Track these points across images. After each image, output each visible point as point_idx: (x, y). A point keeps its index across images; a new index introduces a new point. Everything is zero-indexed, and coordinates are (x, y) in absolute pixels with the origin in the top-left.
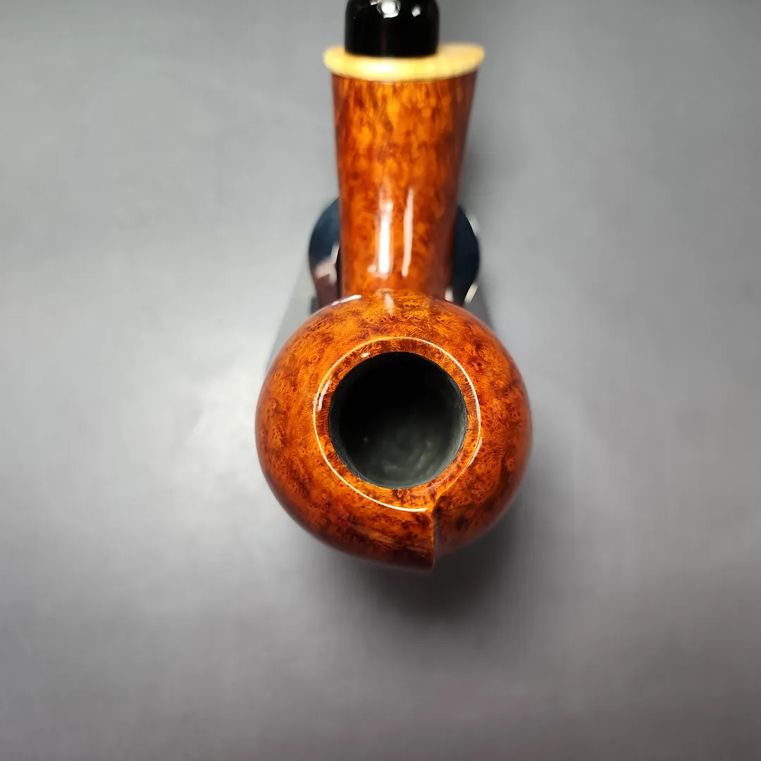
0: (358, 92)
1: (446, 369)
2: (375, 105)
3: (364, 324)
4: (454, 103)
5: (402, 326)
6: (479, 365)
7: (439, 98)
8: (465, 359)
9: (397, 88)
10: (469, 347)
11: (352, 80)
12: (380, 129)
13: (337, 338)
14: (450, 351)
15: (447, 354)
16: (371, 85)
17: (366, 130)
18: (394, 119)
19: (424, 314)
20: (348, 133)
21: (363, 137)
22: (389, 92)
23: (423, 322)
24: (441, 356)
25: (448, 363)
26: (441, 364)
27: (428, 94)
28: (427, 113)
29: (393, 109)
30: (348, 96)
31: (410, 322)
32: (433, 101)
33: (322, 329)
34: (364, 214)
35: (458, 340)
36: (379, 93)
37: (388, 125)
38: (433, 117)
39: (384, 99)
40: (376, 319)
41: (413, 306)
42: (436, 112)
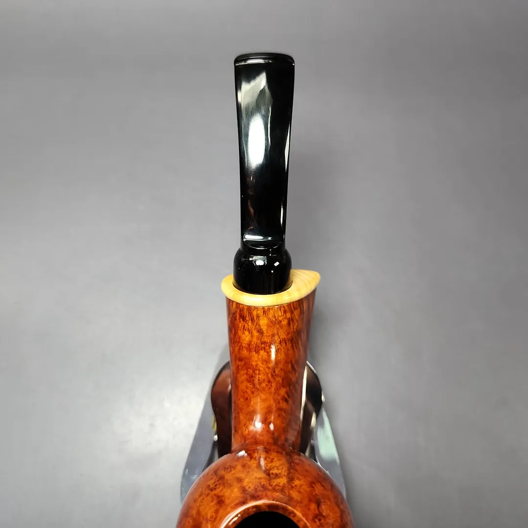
0: (242, 310)
1: (298, 524)
2: (252, 320)
3: (244, 490)
4: (302, 312)
5: (269, 493)
6: (320, 520)
7: (292, 312)
8: (311, 517)
9: (266, 310)
10: (313, 506)
11: (237, 303)
12: (256, 334)
13: (227, 502)
14: (300, 512)
15: (299, 514)
16: (250, 308)
17: (247, 333)
18: (264, 328)
19: (283, 481)
20: (236, 333)
21: (246, 337)
22: (260, 312)
23: (282, 490)
24: (295, 515)
25: (300, 520)
26: (295, 520)
27: (285, 312)
28: (285, 322)
29: (263, 322)
30: (236, 312)
31: (274, 490)
32: (289, 315)
33: (217, 492)
34: (246, 383)
35: (306, 502)
36: (255, 313)
37: (260, 331)
38: (289, 324)
39: (258, 316)
40: (252, 487)
41: (276, 475)
42: (290, 321)
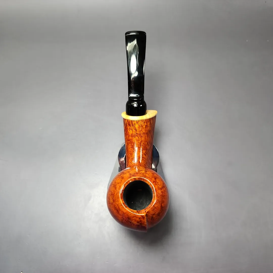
0: (129, 122)
1: (148, 184)
2: (133, 125)
3: (130, 174)
4: (150, 124)
5: (138, 175)
6: (155, 183)
7: (147, 123)
8: (152, 181)
9: (138, 122)
10: (153, 179)
11: (128, 120)
12: (134, 130)
13: (125, 178)
14: (149, 180)
15: (148, 181)
16: (132, 121)
17: (131, 130)
18: (137, 128)
19: (144, 172)
20: (127, 131)
21: (130, 132)
22: (136, 123)
23: (143, 174)
24: (147, 181)
25: (149, 182)
26: (147, 183)
27: (144, 123)
28: (144, 126)
29: (137, 126)
30: (127, 123)
31: (140, 174)
32: (146, 124)
33: (121, 176)
34: (131, 149)
35: (151, 177)
36: (134, 123)
37: (136, 130)
38: (146, 127)
39: (135, 124)
40: (133, 173)
41: (141, 170)
42: (146, 126)
